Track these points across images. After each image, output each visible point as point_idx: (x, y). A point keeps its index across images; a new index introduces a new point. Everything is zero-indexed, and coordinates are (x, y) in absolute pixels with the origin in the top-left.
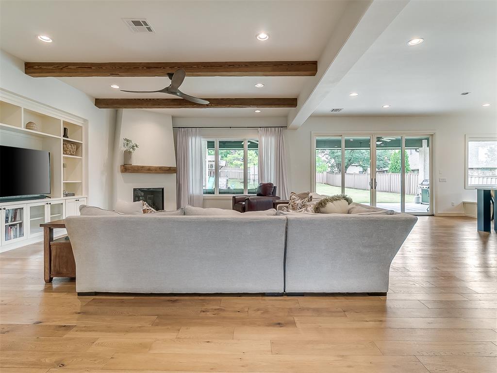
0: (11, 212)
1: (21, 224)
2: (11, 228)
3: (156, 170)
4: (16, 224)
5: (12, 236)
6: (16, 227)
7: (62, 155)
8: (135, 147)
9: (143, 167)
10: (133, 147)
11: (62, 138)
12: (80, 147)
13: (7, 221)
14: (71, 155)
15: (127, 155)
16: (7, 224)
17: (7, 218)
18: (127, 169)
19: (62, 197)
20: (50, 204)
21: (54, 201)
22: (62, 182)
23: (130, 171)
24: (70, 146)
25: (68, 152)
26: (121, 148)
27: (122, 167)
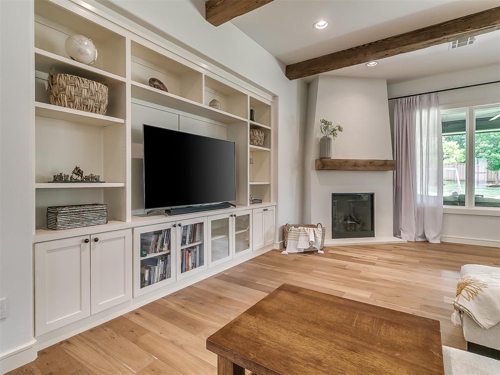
0: (189, 228)
1: (201, 246)
2: (189, 252)
3: (365, 166)
4: (195, 246)
5: (190, 265)
6: (195, 250)
7: (249, 146)
8: (337, 132)
9: (346, 161)
10: (333, 132)
11: (249, 121)
12: (269, 135)
13: (183, 243)
14: (258, 145)
15: (325, 144)
16: (184, 247)
17: (184, 237)
18: (325, 164)
19: (249, 205)
20: (235, 216)
21: (240, 211)
22: (249, 183)
23: (329, 168)
24: (257, 133)
25: (255, 141)
26: (317, 134)
27: (319, 163)
